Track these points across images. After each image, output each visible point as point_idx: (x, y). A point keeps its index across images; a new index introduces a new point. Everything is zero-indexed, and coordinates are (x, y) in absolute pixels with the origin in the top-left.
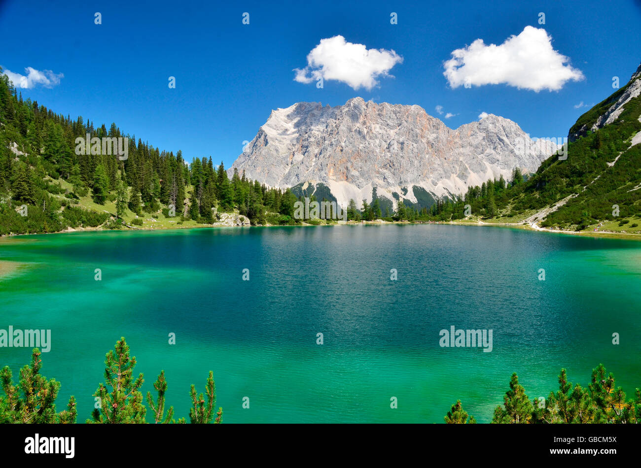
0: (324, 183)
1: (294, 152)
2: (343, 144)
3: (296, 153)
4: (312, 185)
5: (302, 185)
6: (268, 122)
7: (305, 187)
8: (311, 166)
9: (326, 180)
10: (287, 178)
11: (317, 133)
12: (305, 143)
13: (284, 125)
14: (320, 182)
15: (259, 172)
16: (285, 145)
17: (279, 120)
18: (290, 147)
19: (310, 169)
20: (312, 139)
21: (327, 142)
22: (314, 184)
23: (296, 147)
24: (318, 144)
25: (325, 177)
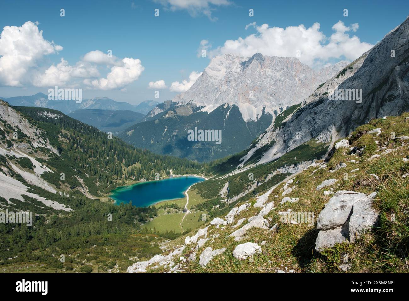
0: (236, 104)
1: (222, 85)
2: (248, 82)
3: (223, 85)
4: (230, 105)
5: (224, 105)
6: (210, 66)
7: (225, 107)
8: (230, 94)
9: (237, 103)
10: (216, 101)
11: (235, 74)
12: (229, 80)
13: (218, 68)
14: (233, 104)
15: (202, 96)
16: (217, 80)
17: (215, 64)
18: (220, 82)
19: (230, 96)
20: (232, 78)
21: (240, 80)
22: (231, 105)
23: (224, 81)
24: (235, 81)
25: (237, 101)
